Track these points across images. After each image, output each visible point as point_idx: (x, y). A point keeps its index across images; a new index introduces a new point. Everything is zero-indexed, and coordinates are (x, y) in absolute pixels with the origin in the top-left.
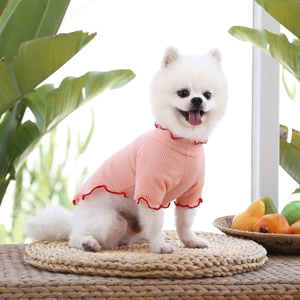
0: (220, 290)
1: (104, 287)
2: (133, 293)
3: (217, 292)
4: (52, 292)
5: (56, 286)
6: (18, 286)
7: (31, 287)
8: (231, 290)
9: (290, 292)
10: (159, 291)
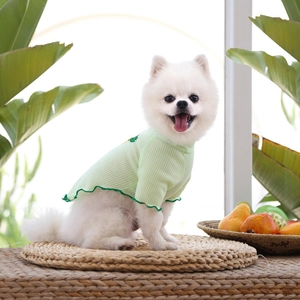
0: (212, 284)
1: (99, 281)
2: (128, 287)
3: (209, 286)
4: (48, 286)
5: (52, 280)
6: (15, 280)
7: (28, 281)
8: (222, 285)
9: (279, 286)
10: (152, 286)
